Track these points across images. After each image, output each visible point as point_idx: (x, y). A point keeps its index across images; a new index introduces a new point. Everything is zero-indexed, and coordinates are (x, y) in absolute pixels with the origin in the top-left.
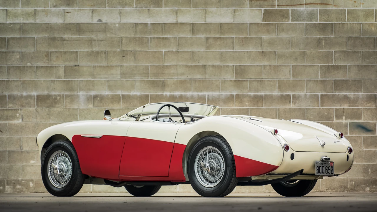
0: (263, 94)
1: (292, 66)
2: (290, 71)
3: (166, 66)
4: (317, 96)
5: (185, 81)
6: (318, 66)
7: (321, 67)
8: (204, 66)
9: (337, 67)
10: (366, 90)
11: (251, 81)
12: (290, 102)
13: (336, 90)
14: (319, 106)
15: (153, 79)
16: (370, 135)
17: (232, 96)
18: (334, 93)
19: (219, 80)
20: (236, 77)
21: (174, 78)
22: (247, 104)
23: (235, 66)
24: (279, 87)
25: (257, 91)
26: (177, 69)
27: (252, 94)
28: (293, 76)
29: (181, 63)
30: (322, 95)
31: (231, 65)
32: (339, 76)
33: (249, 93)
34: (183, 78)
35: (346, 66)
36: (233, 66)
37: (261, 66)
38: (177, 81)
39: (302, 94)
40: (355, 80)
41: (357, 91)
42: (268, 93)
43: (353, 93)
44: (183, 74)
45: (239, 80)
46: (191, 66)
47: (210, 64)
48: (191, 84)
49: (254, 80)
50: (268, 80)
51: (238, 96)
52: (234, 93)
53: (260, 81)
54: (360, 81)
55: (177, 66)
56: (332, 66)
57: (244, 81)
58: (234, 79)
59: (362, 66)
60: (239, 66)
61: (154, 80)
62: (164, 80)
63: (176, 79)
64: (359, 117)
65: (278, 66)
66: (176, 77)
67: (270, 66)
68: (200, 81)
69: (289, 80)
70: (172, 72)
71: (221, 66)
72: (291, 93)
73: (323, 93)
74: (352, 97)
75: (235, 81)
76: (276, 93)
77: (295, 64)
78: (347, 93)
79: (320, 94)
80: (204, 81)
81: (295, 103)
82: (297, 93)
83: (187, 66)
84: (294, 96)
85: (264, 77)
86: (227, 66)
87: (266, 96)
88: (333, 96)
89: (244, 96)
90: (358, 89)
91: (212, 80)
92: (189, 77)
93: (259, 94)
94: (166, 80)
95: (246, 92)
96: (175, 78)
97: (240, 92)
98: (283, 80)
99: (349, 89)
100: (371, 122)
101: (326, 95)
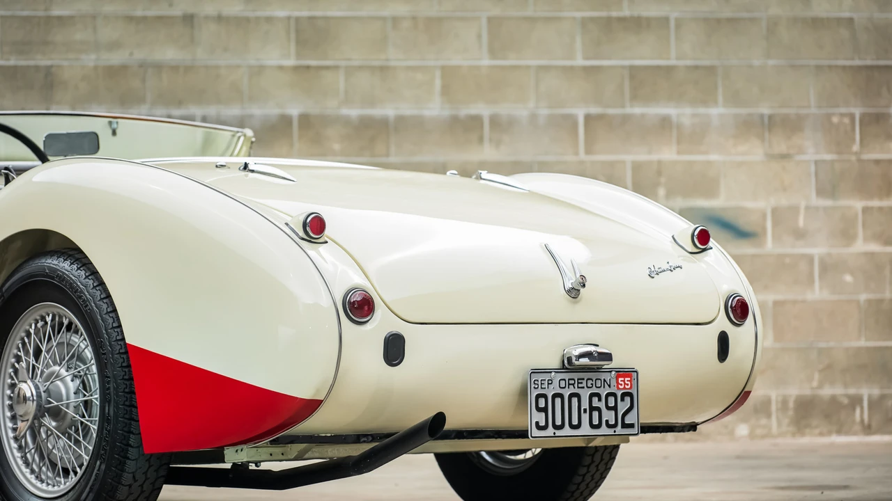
0: (389, 111)
1: (490, 19)
2: (479, 36)
3: (60, 18)
4: (571, 121)
5: (124, 68)
6: (574, 18)
7: (584, 22)
8: (189, 19)
9: (637, 24)
10: (734, 99)
11: (350, 71)
12: (481, 140)
13: (635, 98)
14: (577, 153)
15: (12, 62)
16: (747, 249)
17: (286, 121)
18: (628, 110)
19: (238, 67)
20: (299, 56)
21: (83, 56)
22: (337, 147)
23: (298, 19)
24: (446, 91)
25: (371, 102)
26: (95, 29)
27: (354, 112)
28: (493, 53)
29: (108, 9)
30: (588, 118)
31: (281, 13)
32: (643, 54)
33: (345, 111)
34: (116, 58)
35: (667, 19)
36: (289, 18)
37: (384, 19)
38: (96, 68)
39: (521, 112)
40: (696, 67)
41: (705, 103)
42: (407, 110)
43: (688, 111)
44: (114, 46)
45: (308, 67)
46: (145, 18)
47: (210, 10)
48: (144, 81)
49: (360, 68)
50: (409, 68)
51: (305, 120)
52: (294, 111)
53: (383, 69)
54: (711, 70)
55: (94, 17)
56: (621, 20)
57: (327, 68)
58: (291, 62)
59: (718, 21)
60: (311, 18)
61: (15, 67)
62: (51, 67)
63: (92, 64)
64: (711, 192)
65: (440, 20)
66: (93, 57)
67: (414, 18)
68: (175, 68)
69: (478, 68)
70: (78, 36)
71: (248, 20)
72: (483, 110)
73: (594, 110)
74: (687, 121)
75: (296, 69)
76: (435, 109)
77: (496, 11)
78: (670, 111)
79: (580, 113)
80: (189, 69)
81: (497, 144)
82: (504, 110)
83: (130, 19)
84: (495, 121)
85: (394, 57)
86: (269, 20)
87: (400, 119)
88: (626, 119)
89: (326, 121)
90: (707, 98)
91: (217, 67)
92: (140, 55)
93: (377, 112)
94: (59, 66)
95: (332, 106)
96: (90, 60)
97: (312, 108)
98: (459, 67)
99: (677, 97)
100: (749, 204)
101: (600, 117)
